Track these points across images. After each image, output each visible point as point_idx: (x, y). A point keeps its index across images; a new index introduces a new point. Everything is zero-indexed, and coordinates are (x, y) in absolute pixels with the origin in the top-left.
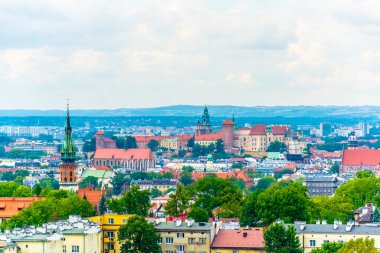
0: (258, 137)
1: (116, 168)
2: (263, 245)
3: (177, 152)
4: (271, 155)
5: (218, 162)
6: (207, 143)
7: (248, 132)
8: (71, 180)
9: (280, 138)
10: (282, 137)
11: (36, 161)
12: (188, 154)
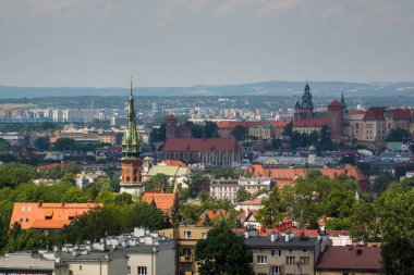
0: (375, 123)
1: (192, 163)
2: (380, 266)
3: (269, 142)
4: (391, 145)
5: (323, 156)
6: (309, 131)
7: (362, 117)
8: (135, 180)
9: (402, 124)
10: (405, 122)
11: (90, 153)
12: (284, 145)
